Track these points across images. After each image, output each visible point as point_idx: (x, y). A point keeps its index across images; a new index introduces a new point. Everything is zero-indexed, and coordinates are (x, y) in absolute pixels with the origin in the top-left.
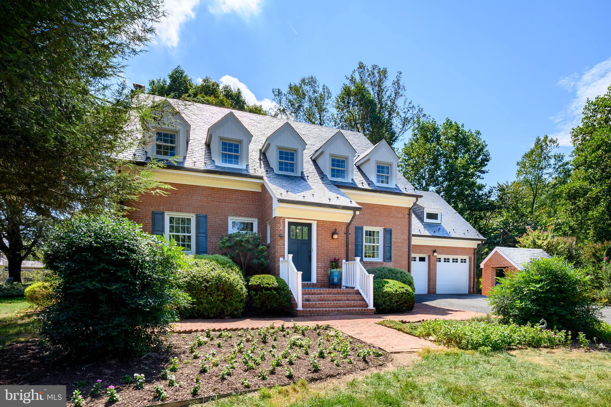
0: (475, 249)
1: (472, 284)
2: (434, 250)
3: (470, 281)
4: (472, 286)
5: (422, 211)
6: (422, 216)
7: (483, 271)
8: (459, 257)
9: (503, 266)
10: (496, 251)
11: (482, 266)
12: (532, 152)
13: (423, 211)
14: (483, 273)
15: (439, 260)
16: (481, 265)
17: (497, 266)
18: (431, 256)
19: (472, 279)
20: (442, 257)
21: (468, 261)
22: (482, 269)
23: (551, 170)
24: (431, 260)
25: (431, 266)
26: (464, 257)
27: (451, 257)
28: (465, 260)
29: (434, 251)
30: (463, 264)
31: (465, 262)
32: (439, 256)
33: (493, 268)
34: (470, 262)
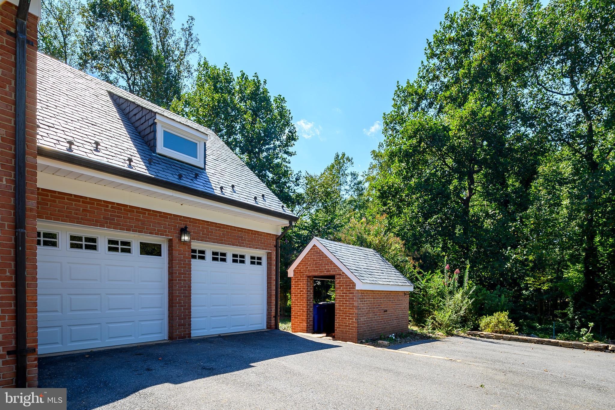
0: (277, 238)
1: (273, 309)
2: (183, 226)
3: (269, 303)
4: (273, 314)
5: (151, 122)
6: (151, 136)
7: (293, 283)
8: (248, 252)
9: (325, 273)
10: (314, 246)
11: (291, 273)
12: (333, 166)
13: (155, 124)
14: (293, 287)
15: (202, 255)
16: (288, 271)
17: (316, 274)
18: (176, 241)
19: (274, 298)
20: (209, 248)
21: (264, 261)
22: (290, 278)
23: (347, 187)
24: (176, 254)
25: (176, 268)
26: (257, 253)
27: (230, 250)
28: (259, 258)
29: (184, 231)
30: (256, 267)
31: (259, 264)
32: (197, 245)
33: (309, 277)
34: (269, 264)
